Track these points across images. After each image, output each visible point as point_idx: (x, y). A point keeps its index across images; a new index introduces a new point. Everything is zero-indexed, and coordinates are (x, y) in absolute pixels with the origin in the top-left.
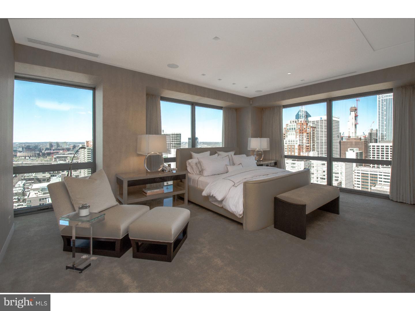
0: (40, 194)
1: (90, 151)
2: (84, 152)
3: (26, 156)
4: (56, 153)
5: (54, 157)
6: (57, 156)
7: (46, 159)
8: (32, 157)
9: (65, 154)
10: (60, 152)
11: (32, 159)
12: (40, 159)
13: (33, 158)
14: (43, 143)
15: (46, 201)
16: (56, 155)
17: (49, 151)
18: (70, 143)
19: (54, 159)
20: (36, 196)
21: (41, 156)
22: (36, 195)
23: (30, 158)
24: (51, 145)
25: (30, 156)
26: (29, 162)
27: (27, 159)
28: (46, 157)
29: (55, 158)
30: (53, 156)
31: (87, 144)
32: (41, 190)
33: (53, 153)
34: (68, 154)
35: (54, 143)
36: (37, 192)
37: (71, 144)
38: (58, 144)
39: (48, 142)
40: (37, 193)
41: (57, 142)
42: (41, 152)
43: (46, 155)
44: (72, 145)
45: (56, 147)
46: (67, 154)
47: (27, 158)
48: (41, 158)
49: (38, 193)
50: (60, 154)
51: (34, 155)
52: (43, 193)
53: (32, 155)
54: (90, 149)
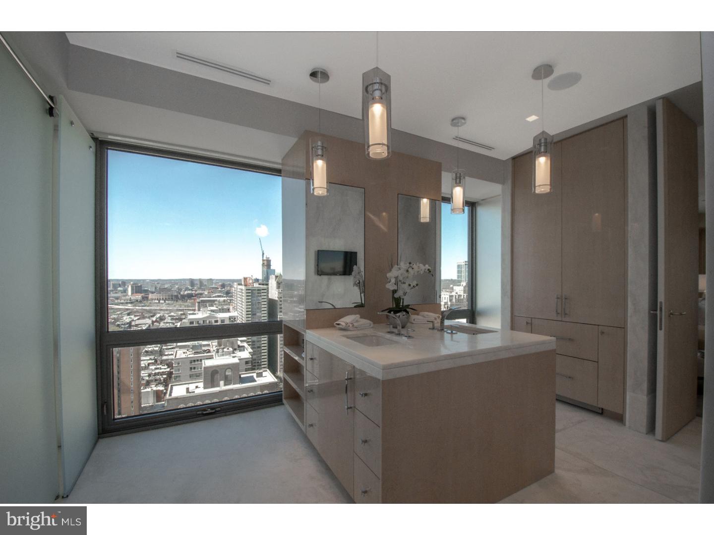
0: (189, 353)
1: (249, 293)
2: (241, 294)
3: (160, 299)
4: (199, 296)
5: (198, 301)
6: (201, 299)
7: (186, 304)
8: (168, 301)
9: (211, 297)
10: (204, 293)
11: (168, 304)
12: (178, 303)
13: (170, 302)
14: (181, 280)
15: (202, 364)
16: (200, 297)
17: (190, 292)
18: (217, 280)
19: (197, 304)
20: (185, 357)
21: (179, 298)
22: (185, 354)
23: (165, 302)
24: (192, 282)
25: (166, 299)
26: (164, 308)
27: (162, 303)
28: (187, 301)
29: (199, 303)
30: (196, 299)
31: (244, 281)
32: (192, 348)
33: (196, 295)
34: (216, 297)
35: (196, 280)
36: (186, 351)
37: (217, 282)
38: (201, 281)
39: (187, 280)
40: (186, 353)
41: (200, 279)
42: (180, 294)
43: (186, 298)
44: (220, 284)
45: (199, 286)
46: (213, 297)
47: (161, 301)
48: (180, 302)
49: (188, 352)
50: (205, 297)
51: (170, 298)
52: (193, 352)
53: (167, 298)
54: (250, 290)
